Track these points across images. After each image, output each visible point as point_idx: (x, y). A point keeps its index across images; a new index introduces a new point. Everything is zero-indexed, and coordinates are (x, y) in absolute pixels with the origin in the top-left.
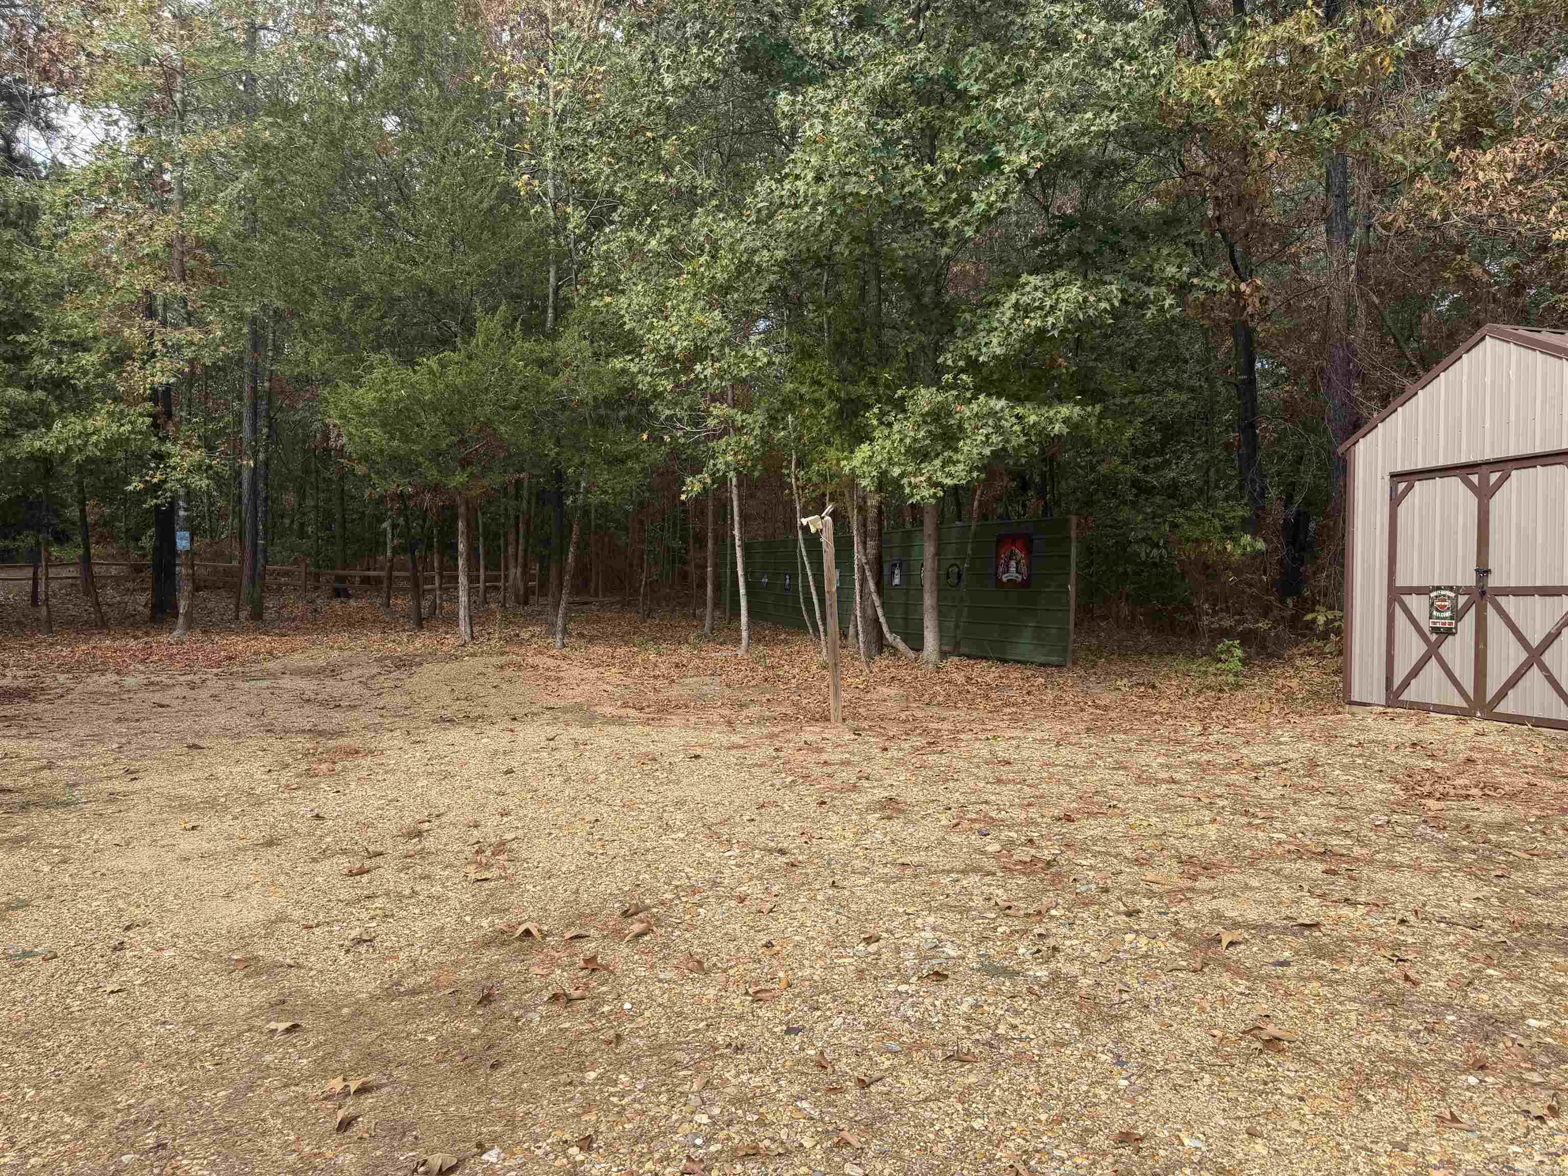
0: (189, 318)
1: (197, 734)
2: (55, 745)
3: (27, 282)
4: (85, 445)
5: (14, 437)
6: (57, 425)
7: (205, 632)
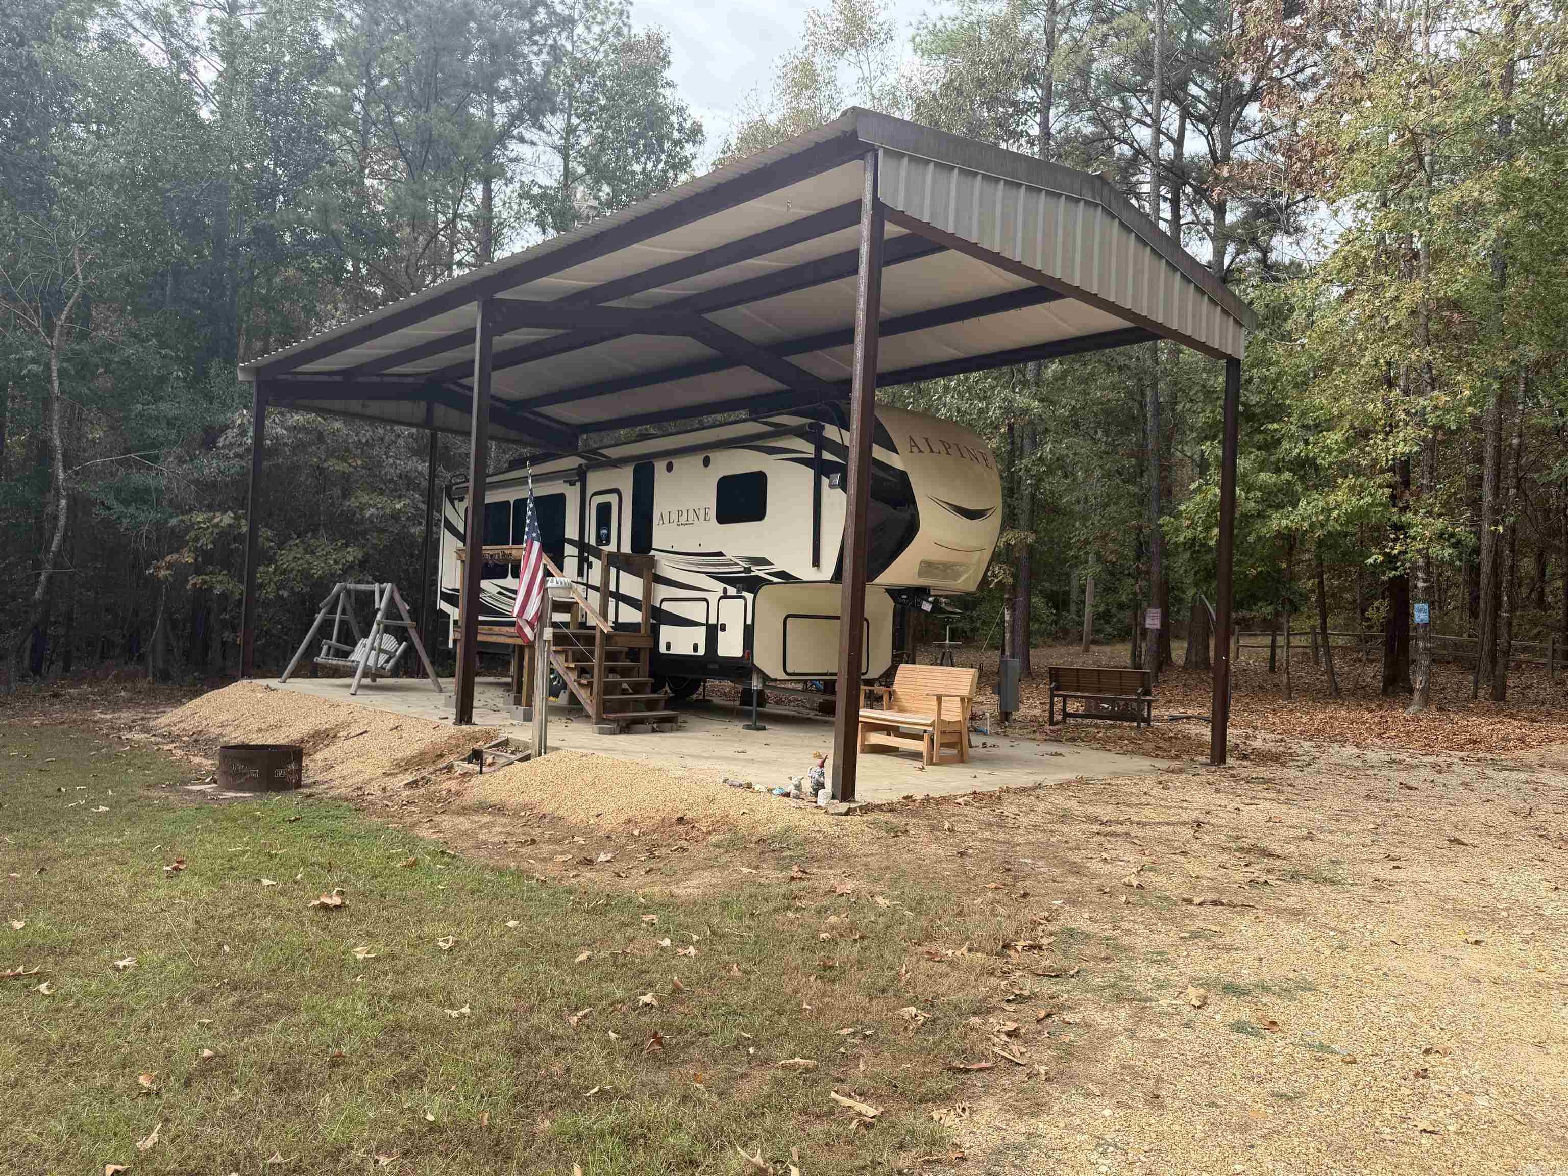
0: (1434, 383)
1: (1455, 826)
2: (1311, 815)
3: (1279, 375)
4: (1328, 520)
5: (1264, 517)
6: (1303, 503)
7: (1440, 709)
